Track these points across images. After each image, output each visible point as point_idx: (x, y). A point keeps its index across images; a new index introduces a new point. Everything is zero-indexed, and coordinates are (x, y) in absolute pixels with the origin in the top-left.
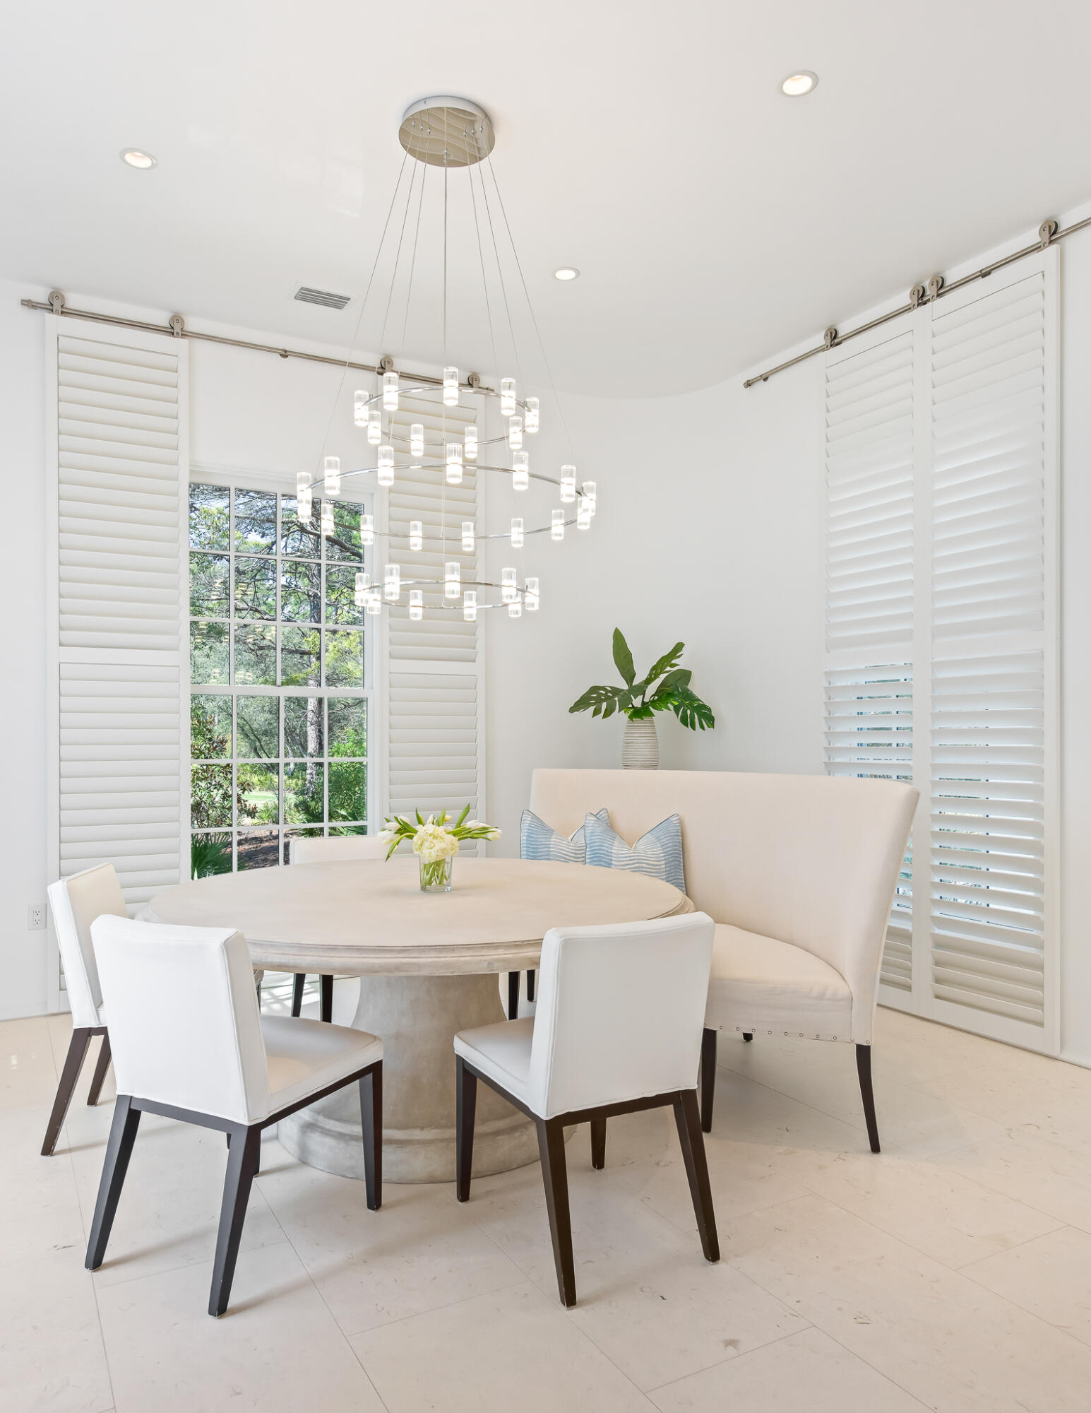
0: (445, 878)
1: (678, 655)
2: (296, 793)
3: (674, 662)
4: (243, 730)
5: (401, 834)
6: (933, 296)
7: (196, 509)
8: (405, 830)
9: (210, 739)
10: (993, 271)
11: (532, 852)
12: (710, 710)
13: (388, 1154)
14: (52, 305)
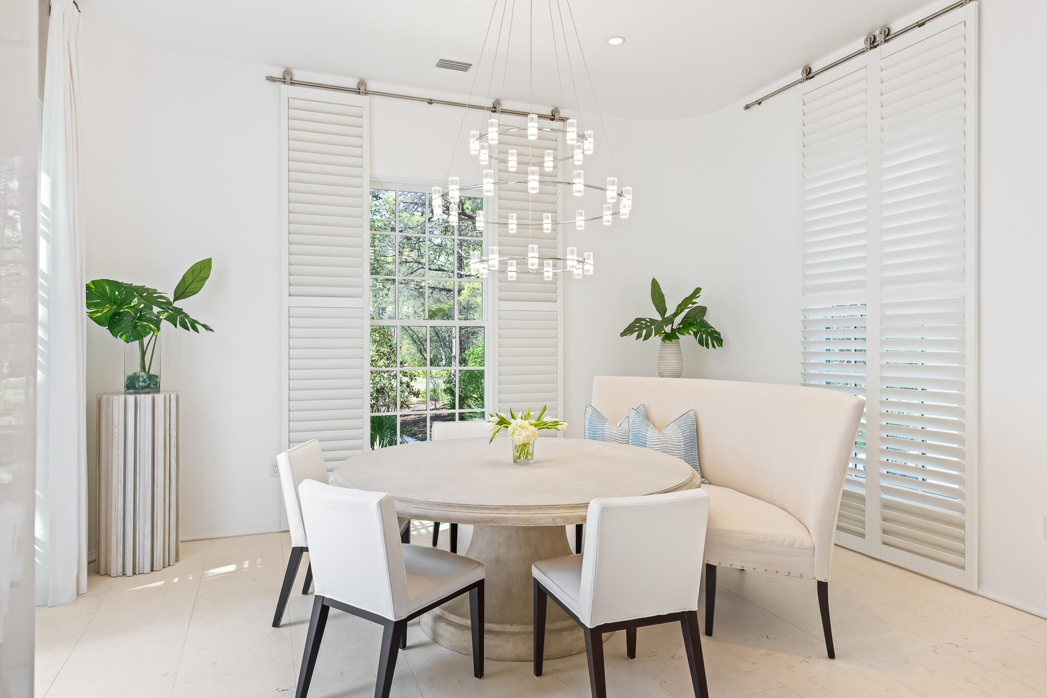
0: (530, 454)
1: (697, 295)
2: (444, 382)
3: (694, 301)
4: (413, 338)
5: (500, 425)
6: (882, 42)
7: (380, 198)
8: (502, 422)
9: (390, 346)
10: (926, 23)
11: (592, 434)
12: (719, 334)
13: (488, 641)
14: (285, 79)
